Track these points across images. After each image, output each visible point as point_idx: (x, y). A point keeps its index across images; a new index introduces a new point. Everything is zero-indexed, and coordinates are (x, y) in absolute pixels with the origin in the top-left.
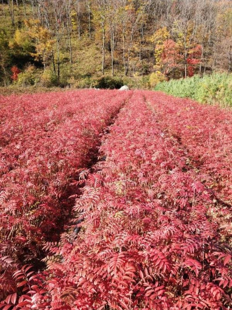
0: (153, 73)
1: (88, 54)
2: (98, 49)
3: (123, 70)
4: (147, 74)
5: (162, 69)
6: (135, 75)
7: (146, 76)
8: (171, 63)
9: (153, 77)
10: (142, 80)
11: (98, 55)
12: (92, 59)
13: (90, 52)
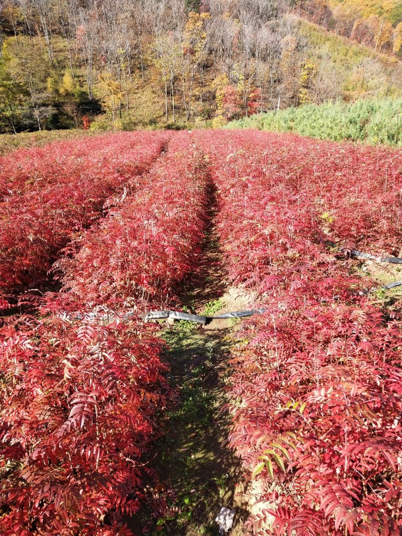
0: (215, 118)
1: (144, 99)
2: (154, 92)
3: (184, 115)
4: (210, 119)
5: (223, 114)
6: (198, 119)
7: (208, 120)
8: (232, 108)
9: (215, 121)
10: (205, 125)
11: (156, 100)
12: (149, 104)
13: (146, 96)
